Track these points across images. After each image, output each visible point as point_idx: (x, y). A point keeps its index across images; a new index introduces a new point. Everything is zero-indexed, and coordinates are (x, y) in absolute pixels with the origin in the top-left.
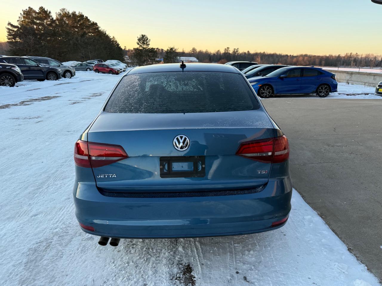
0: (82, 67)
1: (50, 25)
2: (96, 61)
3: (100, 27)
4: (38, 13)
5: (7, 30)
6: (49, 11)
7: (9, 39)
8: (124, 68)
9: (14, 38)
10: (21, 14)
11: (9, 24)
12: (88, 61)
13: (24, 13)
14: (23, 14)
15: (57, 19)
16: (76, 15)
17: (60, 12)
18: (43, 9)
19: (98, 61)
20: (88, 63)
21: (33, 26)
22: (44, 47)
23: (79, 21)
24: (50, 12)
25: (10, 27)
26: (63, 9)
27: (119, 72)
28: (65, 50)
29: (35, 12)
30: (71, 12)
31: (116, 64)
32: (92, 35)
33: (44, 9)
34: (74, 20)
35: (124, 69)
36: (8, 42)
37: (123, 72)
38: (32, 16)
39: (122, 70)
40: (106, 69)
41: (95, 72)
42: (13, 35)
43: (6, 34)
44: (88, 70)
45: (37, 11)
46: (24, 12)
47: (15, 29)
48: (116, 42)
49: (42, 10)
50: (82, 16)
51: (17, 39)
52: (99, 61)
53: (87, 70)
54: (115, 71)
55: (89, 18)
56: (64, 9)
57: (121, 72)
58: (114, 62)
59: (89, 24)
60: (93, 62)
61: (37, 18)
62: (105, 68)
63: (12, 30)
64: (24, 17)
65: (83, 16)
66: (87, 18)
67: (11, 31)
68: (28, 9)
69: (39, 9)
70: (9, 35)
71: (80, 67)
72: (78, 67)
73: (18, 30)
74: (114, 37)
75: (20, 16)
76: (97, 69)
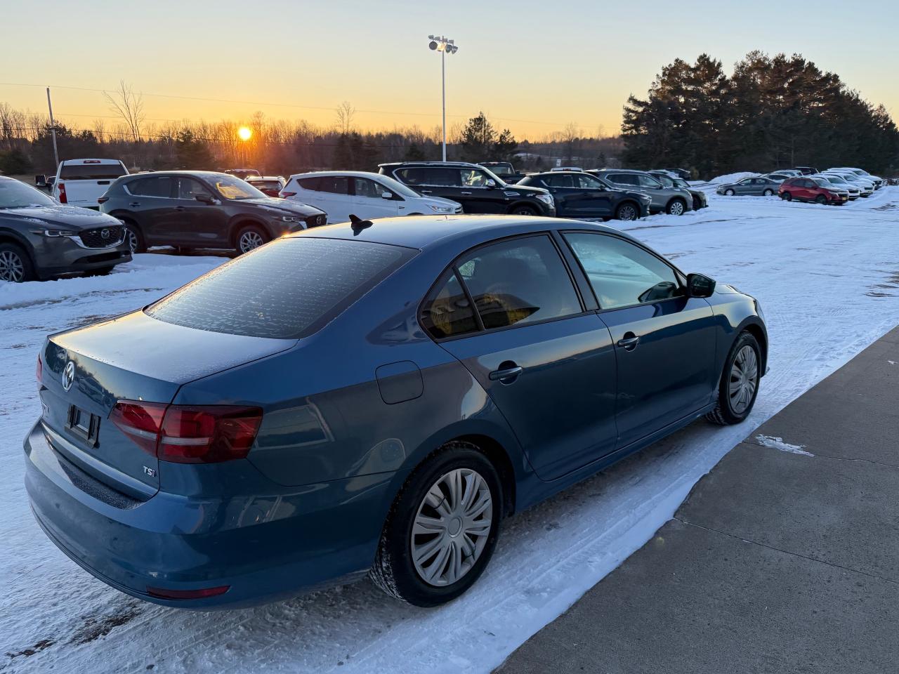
0: (754, 186)
1: (714, 93)
2: (795, 172)
3: (844, 85)
4: (694, 70)
5: (624, 112)
6: (718, 61)
7: (624, 130)
8: (866, 189)
9: (636, 128)
10: (658, 75)
11: (633, 100)
12: (775, 173)
13: (664, 74)
14: (661, 75)
15: (735, 78)
16: (784, 62)
17: (745, 60)
18: (705, 60)
19: (800, 171)
20: (773, 177)
21: (678, 99)
22: (688, 143)
23: (790, 75)
24: (719, 65)
25: (631, 106)
26: (753, 54)
27: (844, 199)
28: (738, 147)
29: (687, 68)
30: (772, 57)
31: (846, 178)
32: (820, 105)
33: (708, 59)
34: (776, 75)
35: (867, 191)
36: (623, 136)
37: (860, 198)
38: (679, 78)
39: (858, 194)
40: (811, 191)
41: (781, 199)
42: (633, 122)
43: (622, 120)
44: (769, 193)
45: (693, 66)
46: (665, 69)
47: (640, 109)
48: (886, 118)
49: (703, 63)
50: (798, 63)
51: (641, 128)
52: (803, 170)
53: (764, 195)
54: (834, 197)
55: (816, 66)
56: (755, 53)
57: (852, 199)
58: (842, 172)
59: (815, 81)
60: (786, 173)
61: (689, 81)
62: (809, 188)
63: (633, 112)
64: (663, 81)
65: (802, 62)
66: (811, 65)
67: (630, 114)
68: (673, 65)
69: (699, 60)
70: (626, 122)
71: (748, 187)
72: (743, 186)
73: (644, 111)
74: (881, 107)
75: (655, 80)
76: (785, 192)
